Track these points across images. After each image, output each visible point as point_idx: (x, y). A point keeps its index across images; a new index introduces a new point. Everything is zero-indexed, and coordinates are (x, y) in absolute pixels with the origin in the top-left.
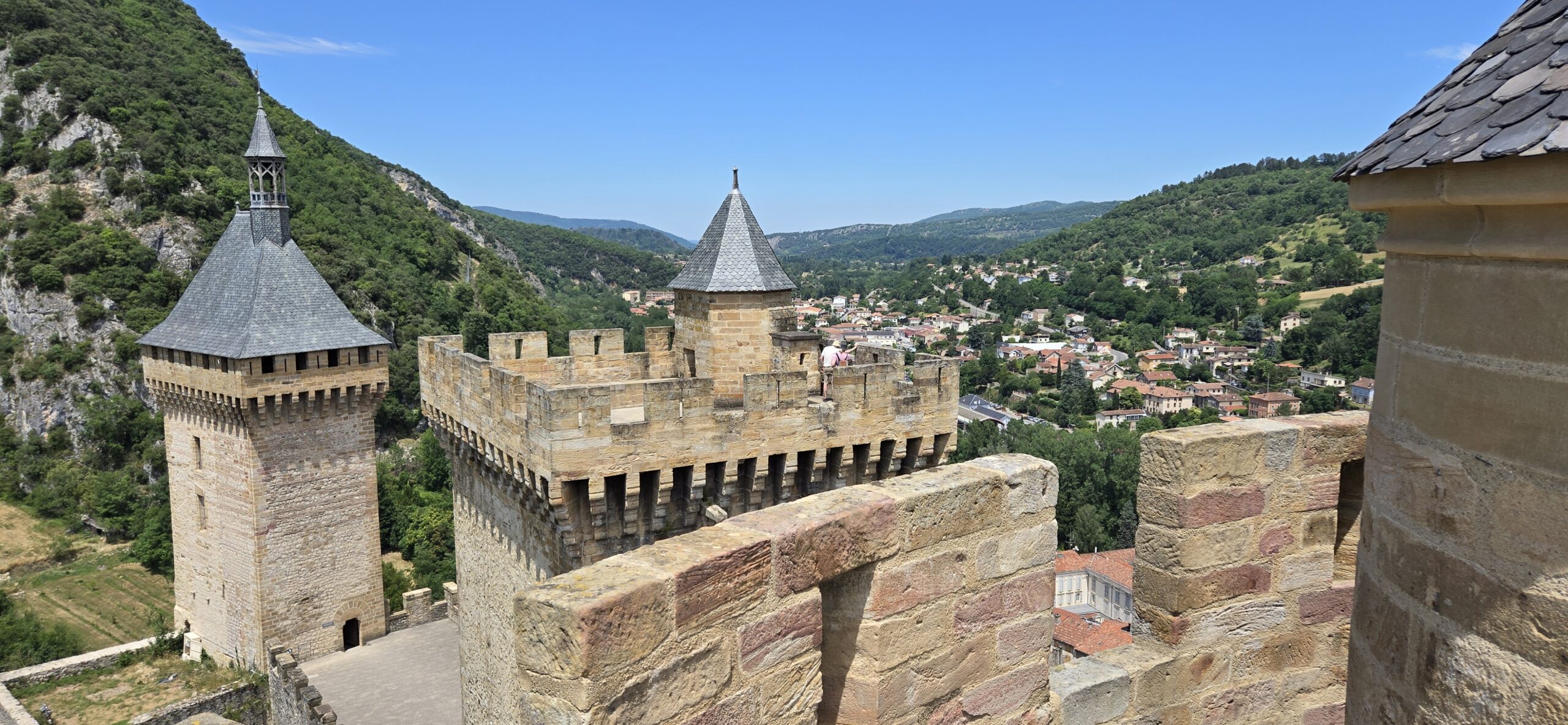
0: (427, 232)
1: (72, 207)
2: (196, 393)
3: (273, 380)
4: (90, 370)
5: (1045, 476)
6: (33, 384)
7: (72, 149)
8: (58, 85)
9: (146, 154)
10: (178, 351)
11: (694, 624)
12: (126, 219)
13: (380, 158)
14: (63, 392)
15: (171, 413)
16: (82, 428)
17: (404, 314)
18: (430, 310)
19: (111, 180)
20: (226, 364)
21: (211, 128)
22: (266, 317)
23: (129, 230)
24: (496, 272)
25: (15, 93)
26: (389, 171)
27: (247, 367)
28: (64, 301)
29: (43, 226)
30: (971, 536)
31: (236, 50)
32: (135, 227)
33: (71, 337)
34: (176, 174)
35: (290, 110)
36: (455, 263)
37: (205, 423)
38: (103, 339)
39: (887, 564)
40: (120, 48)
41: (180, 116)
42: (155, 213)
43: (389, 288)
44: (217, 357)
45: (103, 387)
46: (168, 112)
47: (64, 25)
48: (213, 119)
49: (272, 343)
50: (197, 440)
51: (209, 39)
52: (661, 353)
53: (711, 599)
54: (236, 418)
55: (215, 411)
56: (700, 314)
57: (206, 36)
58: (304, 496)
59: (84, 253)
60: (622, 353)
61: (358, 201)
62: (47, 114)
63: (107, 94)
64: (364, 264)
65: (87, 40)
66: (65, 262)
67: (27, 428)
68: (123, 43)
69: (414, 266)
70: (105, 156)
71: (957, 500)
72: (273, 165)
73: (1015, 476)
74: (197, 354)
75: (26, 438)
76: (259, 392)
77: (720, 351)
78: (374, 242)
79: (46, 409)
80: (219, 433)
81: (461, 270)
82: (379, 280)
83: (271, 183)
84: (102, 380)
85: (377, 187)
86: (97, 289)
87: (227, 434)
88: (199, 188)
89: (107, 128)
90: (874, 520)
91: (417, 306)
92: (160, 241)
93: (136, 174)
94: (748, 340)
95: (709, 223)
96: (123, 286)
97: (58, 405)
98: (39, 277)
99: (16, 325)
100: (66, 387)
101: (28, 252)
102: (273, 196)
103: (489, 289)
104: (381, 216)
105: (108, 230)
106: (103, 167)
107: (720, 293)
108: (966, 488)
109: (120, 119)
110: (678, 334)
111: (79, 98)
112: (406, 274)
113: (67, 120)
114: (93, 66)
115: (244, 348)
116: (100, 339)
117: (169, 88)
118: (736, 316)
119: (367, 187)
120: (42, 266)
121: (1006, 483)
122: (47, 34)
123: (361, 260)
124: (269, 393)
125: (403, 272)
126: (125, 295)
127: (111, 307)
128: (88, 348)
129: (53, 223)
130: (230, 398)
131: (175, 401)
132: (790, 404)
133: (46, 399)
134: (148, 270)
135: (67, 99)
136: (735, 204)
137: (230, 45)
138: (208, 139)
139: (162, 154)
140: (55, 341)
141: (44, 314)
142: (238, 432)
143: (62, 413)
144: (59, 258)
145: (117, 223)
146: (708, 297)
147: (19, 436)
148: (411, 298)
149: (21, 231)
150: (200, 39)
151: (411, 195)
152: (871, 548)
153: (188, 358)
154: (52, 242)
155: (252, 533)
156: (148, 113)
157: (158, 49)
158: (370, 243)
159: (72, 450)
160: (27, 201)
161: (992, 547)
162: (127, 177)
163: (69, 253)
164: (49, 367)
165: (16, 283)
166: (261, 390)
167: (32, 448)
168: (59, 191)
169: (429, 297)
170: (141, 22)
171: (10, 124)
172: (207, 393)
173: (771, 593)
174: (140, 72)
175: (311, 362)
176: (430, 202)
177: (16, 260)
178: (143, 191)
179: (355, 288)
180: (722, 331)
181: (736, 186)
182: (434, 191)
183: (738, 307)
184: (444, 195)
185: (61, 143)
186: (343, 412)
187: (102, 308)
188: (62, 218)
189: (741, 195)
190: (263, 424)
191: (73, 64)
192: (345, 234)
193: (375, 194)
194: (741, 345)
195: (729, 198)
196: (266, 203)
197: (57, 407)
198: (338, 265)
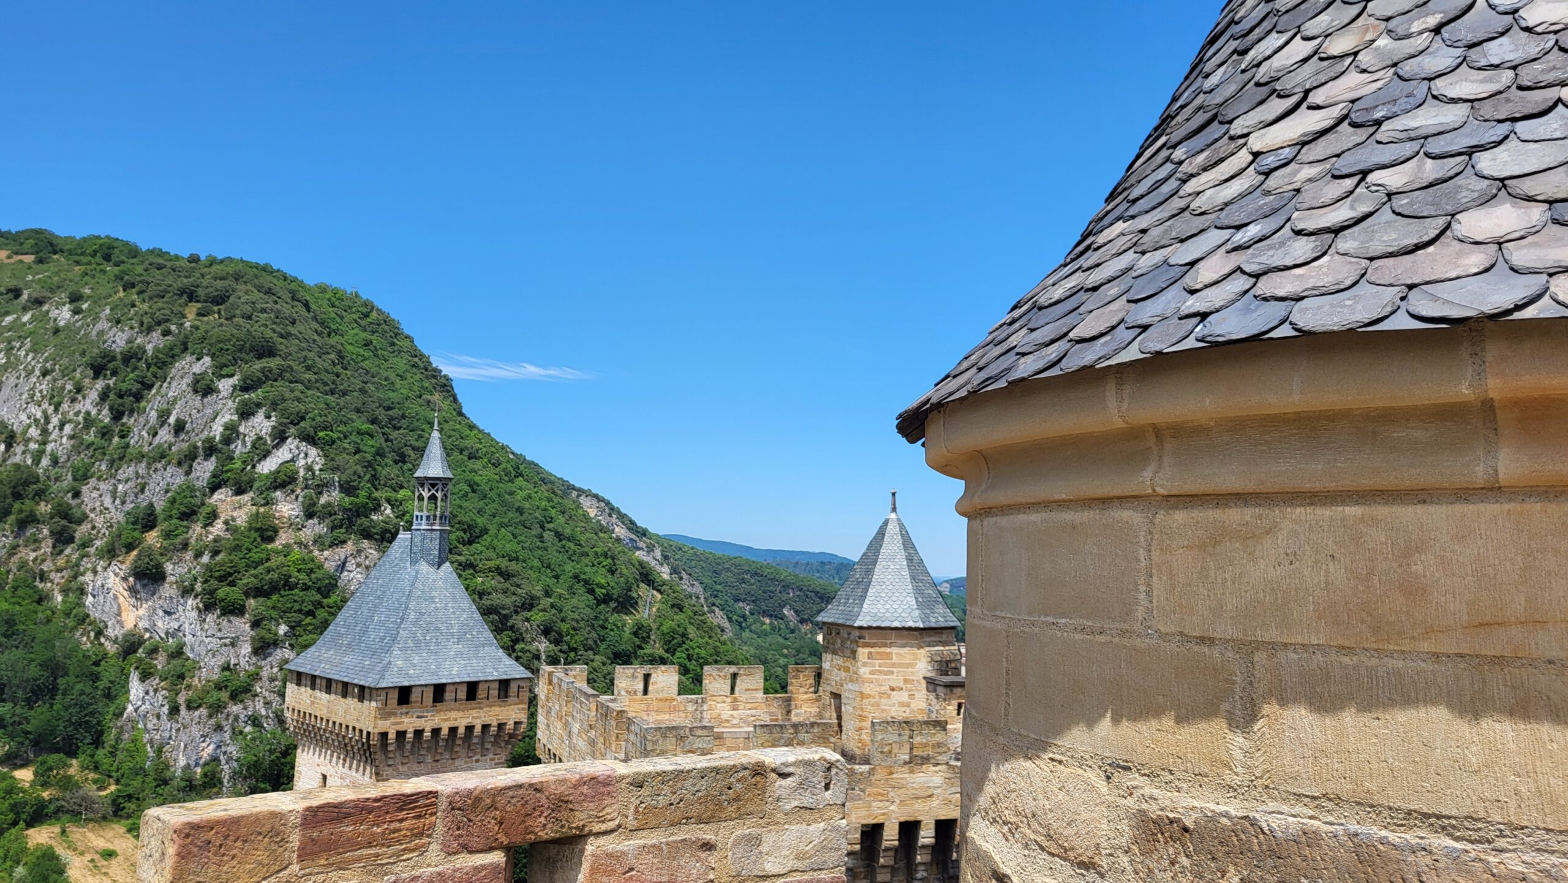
0: (609, 561)
1: (267, 530)
2: (331, 724)
3: (407, 713)
4: (253, 701)
5: (829, 769)
6: (197, 713)
7: (278, 472)
8: (275, 410)
9: (344, 477)
10: (321, 678)
11: (323, 862)
12: (315, 542)
13: (571, 483)
14: (224, 723)
15: (304, 746)
16: (235, 764)
17: (575, 650)
18: (603, 646)
19: (307, 502)
20: (363, 694)
21: (411, 452)
22: (410, 644)
23: (316, 553)
24: (678, 607)
25: (235, 417)
26: (579, 496)
27: (383, 697)
28: (242, 626)
29: (237, 548)
30: (724, 824)
31: (445, 376)
32: (322, 550)
33: (242, 664)
34: (369, 498)
35: (489, 434)
36: (635, 595)
37: (335, 759)
38: (272, 668)
39: (602, 841)
40: (338, 375)
41: (382, 440)
42: (342, 537)
43: (563, 620)
44: (356, 685)
45: (263, 720)
46: (372, 436)
47: (290, 354)
48: (413, 443)
49: (412, 672)
50: (325, 777)
51: (422, 366)
52: (806, 696)
53: (349, 839)
54: (365, 754)
55: (346, 745)
56: (848, 652)
57: (420, 363)
59: (270, 576)
60: (760, 695)
61: (542, 527)
62: (260, 438)
63: (318, 419)
64: (540, 594)
65: (308, 368)
66: (250, 586)
67: (182, 762)
68: (341, 371)
69: (591, 597)
70: (306, 479)
71: (703, 782)
72: (440, 486)
73: (784, 764)
74: (337, 681)
75: (179, 773)
76: (390, 727)
77: (870, 696)
78: (553, 570)
79: (204, 741)
80: (346, 770)
81: (640, 603)
82: (554, 611)
83: (436, 504)
84: (263, 712)
85: (563, 513)
86: (274, 614)
87: (354, 773)
88: (388, 511)
89: (313, 452)
90: (585, 789)
91: (590, 642)
92: (342, 566)
93: (332, 496)
94: (901, 685)
95: (864, 550)
96: (300, 611)
97: (216, 737)
98: (223, 600)
99: (192, 650)
100: (227, 719)
101: (217, 574)
102: (435, 516)
103: (668, 625)
104: (564, 542)
105: (297, 553)
106: (302, 490)
107: (870, 628)
108: (717, 770)
109: (326, 443)
110: (825, 675)
111: (291, 423)
112: (582, 605)
113: (278, 444)
114: (310, 393)
115: (382, 677)
116: (269, 667)
117: (377, 413)
118: (888, 656)
119: (553, 512)
120: (227, 589)
121: (773, 770)
122: (273, 363)
123: (538, 590)
124: (401, 728)
125: (579, 604)
126: (301, 621)
127: (285, 634)
128: (255, 677)
129: (247, 544)
130: (361, 731)
131: (310, 732)
132: (925, 760)
133: (207, 730)
134: (326, 596)
135: (281, 424)
136: (892, 529)
137: (440, 371)
138: (404, 462)
139: (359, 477)
140: (226, 668)
141: (221, 639)
142: (364, 770)
143: (219, 747)
144: (245, 581)
145: (306, 546)
146: (857, 633)
147: (173, 769)
148: (584, 632)
149: (216, 553)
150: (413, 366)
151: (599, 521)
152: (579, 818)
153: (329, 685)
154: (242, 564)
156: (353, 438)
157: (373, 377)
158: (549, 571)
159: (221, 789)
160: (226, 523)
161: (754, 841)
162: (323, 500)
163: (256, 577)
164: (216, 695)
165: (201, 605)
166: (394, 724)
167: (183, 784)
168: (258, 513)
169: (602, 633)
170: (361, 351)
171: (225, 447)
172: (341, 724)
173: (435, 847)
174: (354, 399)
175: (449, 695)
176: (617, 529)
177: (206, 582)
178: (335, 514)
179: (527, 620)
180: (872, 673)
181: (894, 509)
182: (622, 517)
183: (891, 645)
184: (632, 522)
185: (267, 467)
186: (475, 754)
187: (276, 634)
188: (255, 540)
189: (899, 520)
190: (391, 762)
191: (292, 391)
192: (524, 561)
193: (561, 519)
194: (893, 689)
195: (886, 523)
196: (428, 524)
197: (215, 740)
198: (514, 594)
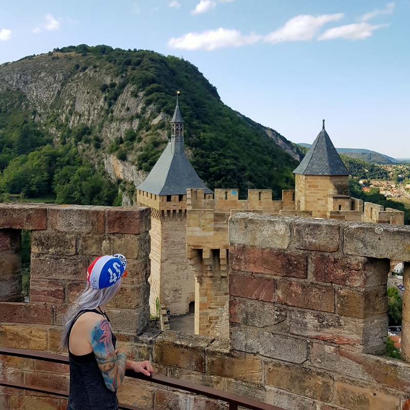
3: (170, 204)
7: (159, 124)
8: (157, 103)
10: (145, 192)
19: (168, 134)
20: (156, 197)
22: (171, 181)
25: (144, 105)
26: (265, 129)
27: (162, 199)
29: (147, 149)
44: (154, 194)
49: (171, 190)
54: (158, 217)
56: (302, 185)
58: (178, 250)
60: (271, 200)
62: (152, 112)
63: (170, 105)
76: (165, 209)
77: (309, 202)
83: (178, 132)
94: (322, 198)
98: (144, 167)
101: (142, 159)
102: (178, 137)
106: (167, 130)
110: (296, 193)
111: (162, 107)
113: (158, 114)
115: (161, 192)
117: (190, 102)
118: (317, 186)
120: (145, 163)
122: (155, 86)
124: (168, 209)
129: (150, 148)
135: (158, 107)
146: (305, 177)
149: (141, 151)
151: (272, 139)
153: (147, 194)
154: (149, 155)
155: (159, 261)
163: (153, 159)
165: (137, 168)
168: (153, 138)
171: (142, 116)
177: (138, 161)
180: (310, 193)
183: (318, 182)
185: (155, 122)
188: (153, 147)
190: (166, 220)
191: (162, 95)
194: (319, 199)
196: (176, 139)
